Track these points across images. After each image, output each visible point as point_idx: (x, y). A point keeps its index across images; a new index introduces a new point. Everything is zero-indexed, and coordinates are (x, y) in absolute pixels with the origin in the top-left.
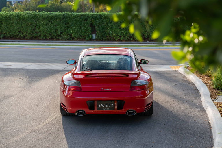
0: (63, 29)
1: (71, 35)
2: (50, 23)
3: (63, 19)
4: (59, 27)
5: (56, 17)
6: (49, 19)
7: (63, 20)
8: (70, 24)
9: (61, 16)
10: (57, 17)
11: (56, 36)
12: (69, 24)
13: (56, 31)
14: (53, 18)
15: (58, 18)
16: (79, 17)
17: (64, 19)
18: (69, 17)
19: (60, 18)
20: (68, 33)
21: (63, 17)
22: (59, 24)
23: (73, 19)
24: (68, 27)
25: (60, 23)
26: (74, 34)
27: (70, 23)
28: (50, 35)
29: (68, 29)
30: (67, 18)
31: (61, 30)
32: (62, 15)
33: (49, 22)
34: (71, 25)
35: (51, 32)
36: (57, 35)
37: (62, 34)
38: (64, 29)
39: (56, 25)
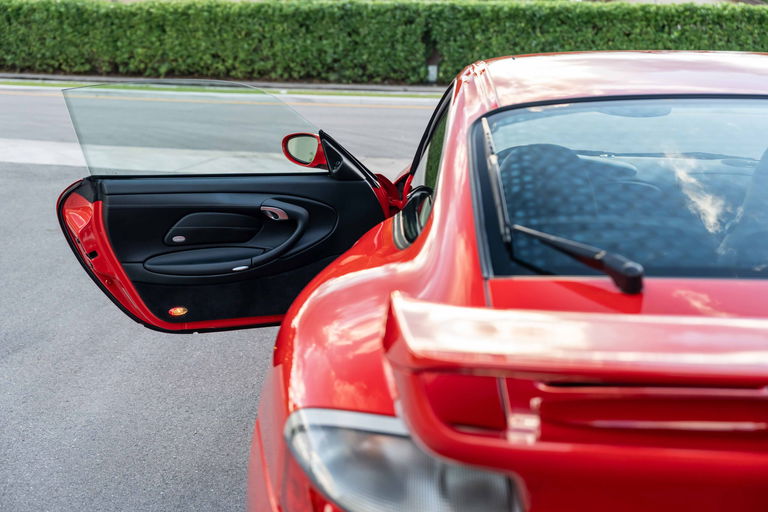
0: (341, 48)
1: (364, 67)
2: (304, 30)
3: (342, 17)
4: (330, 44)
5: (321, 14)
6: (300, 19)
7: (342, 22)
8: (363, 31)
9: (336, 10)
10: (324, 13)
11: (321, 70)
12: (358, 34)
13: (320, 55)
14: (311, 15)
15: (327, 15)
16: (389, 14)
17: (346, 18)
18: (360, 14)
19: (332, 15)
20: (355, 61)
21: (342, 12)
22: (331, 34)
23: (372, 18)
24: (356, 43)
25: (332, 30)
26: (374, 63)
27: (361, 30)
28: (303, 66)
29: (354, 50)
30: (352, 16)
31: (335, 53)
32: (339, 8)
33: (301, 26)
34: (365, 37)
35: (306, 59)
36: (323, 67)
37: (336, 65)
38: (344, 50)
39: (320, 38)
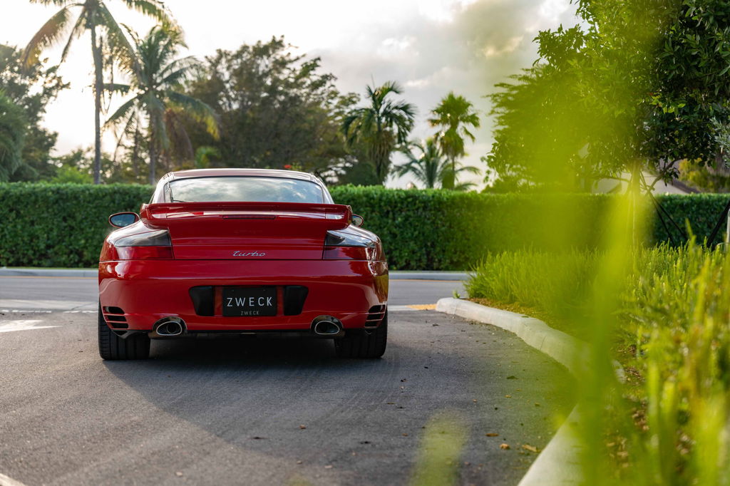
0: (55, 233)
1: (80, 255)
2: (13, 214)
3: (56, 202)
4: (43, 229)
5: (33, 198)
6: (10, 203)
7: (55, 207)
8: (79, 217)
9: (50, 193)
10: (37, 196)
11: (33, 257)
12: (74, 218)
13: (31, 241)
14: (22, 198)
15: (40, 199)
16: (108, 198)
17: (61, 202)
18: (76, 198)
19: (46, 199)
20: (71, 247)
21: (57, 196)
22: (44, 218)
23: (89, 202)
24: (72, 228)
25: (45, 215)
26: (91, 249)
27: (77, 214)
28: (12, 252)
29: (71, 235)
30: (67, 200)
31: (48, 239)
32: (53, 192)
33: (11, 211)
34: (81, 222)
35: (17, 245)
36: (34, 254)
37: (50, 251)
38: (58, 236)
39: (32, 223)
